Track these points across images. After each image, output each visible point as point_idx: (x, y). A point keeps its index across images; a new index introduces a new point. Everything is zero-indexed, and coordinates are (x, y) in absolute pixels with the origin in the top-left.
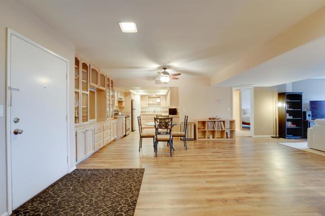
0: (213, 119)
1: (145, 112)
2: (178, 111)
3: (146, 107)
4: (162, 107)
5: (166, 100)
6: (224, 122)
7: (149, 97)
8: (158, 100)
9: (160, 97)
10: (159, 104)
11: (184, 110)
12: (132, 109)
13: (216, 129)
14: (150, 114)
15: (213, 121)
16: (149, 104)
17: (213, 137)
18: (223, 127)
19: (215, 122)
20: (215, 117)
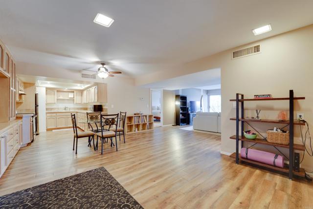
0: (138, 114)
1: (52, 109)
2: (104, 107)
3: (55, 103)
4: (76, 103)
5: (82, 96)
6: (146, 116)
7: (57, 91)
8: (71, 95)
9: (73, 92)
10: (72, 100)
11: (112, 106)
12: (36, 106)
13: (140, 123)
14: (59, 111)
15: (138, 115)
16: (57, 99)
17: (138, 130)
18: (145, 121)
19: (139, 116)
20: (139, 112)
